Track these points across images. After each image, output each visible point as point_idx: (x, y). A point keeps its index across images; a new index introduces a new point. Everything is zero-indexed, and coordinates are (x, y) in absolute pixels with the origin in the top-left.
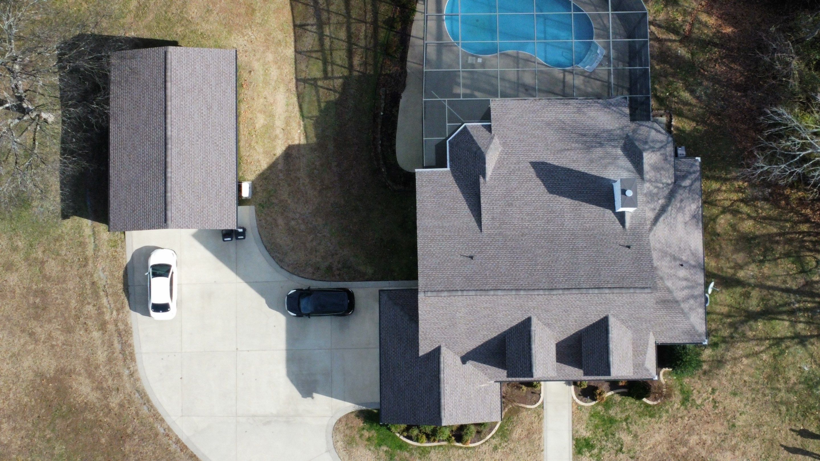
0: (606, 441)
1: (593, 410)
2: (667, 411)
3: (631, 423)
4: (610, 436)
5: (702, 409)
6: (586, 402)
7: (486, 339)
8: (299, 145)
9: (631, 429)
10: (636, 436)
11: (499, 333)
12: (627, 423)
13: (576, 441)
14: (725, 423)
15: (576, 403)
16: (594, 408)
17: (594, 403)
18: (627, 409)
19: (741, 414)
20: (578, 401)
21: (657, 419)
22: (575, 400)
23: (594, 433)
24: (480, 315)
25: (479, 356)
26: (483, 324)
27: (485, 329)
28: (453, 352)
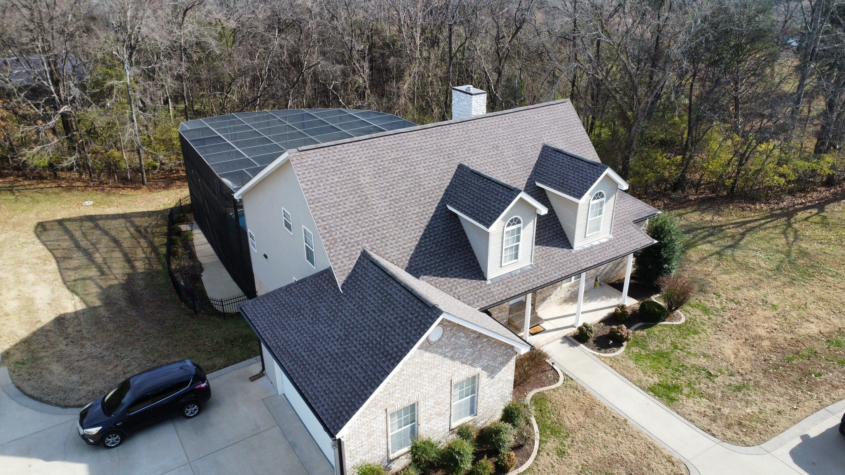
0: (683, 375)
2: (703, 324)
3: (685, 348)
4: (681, 369)
5: (729, 309)
6: (614, 352)
7: (425, 222)
8: (75, 312)
10: (706, 356)
11: (436, 205)
14: (765, 308)
17: (623, 349)
18: (663, 338)
19: (765, 297)
21: (704, 333)
24: (394, 175)
25: (431, 260)
26: (407, 192)
27: (413, 201)
28: (390, 260)
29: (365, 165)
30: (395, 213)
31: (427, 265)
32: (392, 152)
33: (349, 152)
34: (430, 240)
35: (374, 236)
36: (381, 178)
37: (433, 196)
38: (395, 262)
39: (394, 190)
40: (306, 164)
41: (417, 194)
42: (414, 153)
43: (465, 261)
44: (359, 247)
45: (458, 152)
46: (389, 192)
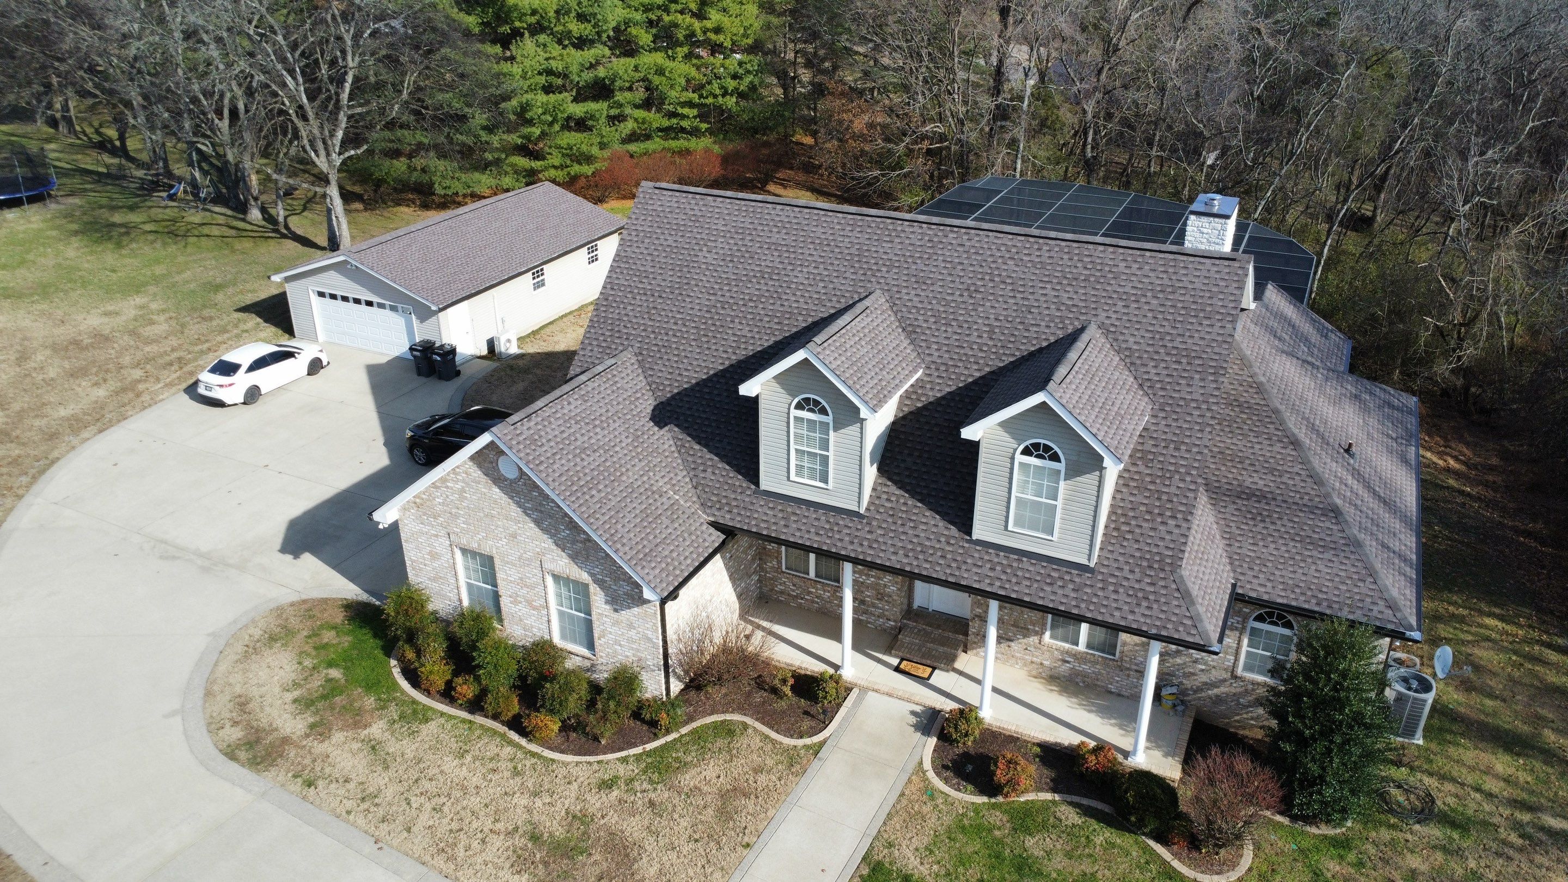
1: (971, 816)
6: (957, 789)
13: (873, 869)
15: (925, 779)
16: (976, 813)
17: (982, 800)
20: (931, 774)
22: (924, 772)
23: (947, 874)
29: (724, 236)
30: (710, 322)
31: (692, 416)
32: (778, 232)
33: (717, 210)
35: (656, 338)
36: (730, 265)
37: (786, 322)
38: (653, 387)
39: (735, 289)
40: (650, 208)
41: (764, 309)
42: (811, 246)
45: (888, 272)
46: (726, 288)
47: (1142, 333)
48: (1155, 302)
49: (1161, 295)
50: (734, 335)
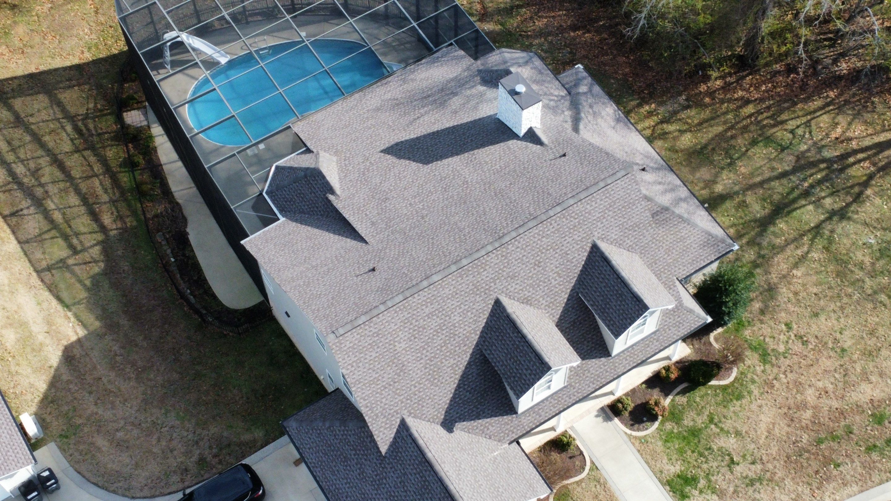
0: (706, 462)
1: (662, 433)
2: (753, 381)
3: (720, 422)
4: (706, 453)
5: (791, 354)
6: (647, 429)
7: (459, 372)
8: (79, 341)
9: (726, 429)
10: (738, 433)
11: (471, 351)
12: (716, 424)
13: (669, 485)
14: (832, 354)
15: (636, 438)
16: (661, 430)
17: (657, 424)
18: (702, 407)
19: (841, 333)
20: (635, 433)
21: (748, 397)
22: (631, 435)
23: (684, 461)
24: (429, 332)
25: (465, 408)
26: (442, 347)
27: (448, 354)
28: (427, 419)
29: (401, 330)
30: (431, 372)
31: (461, 415)
32: (427, 307)
33: (384, 322)
34: (464, 389)
35: (411, 401)
36: (416, 340)
37: (468, 342)
38: (431, 420)
39: (429, 349)
40: (345, 348)
41: (452, 345)
42: (449, 301)
43: (498, 400)
44: (399, 416)
45: (495, 284)
46: (424, 352)
47: (615, 229)
48: (610, 213)
49: (611, 209)
50: (448, 367)
